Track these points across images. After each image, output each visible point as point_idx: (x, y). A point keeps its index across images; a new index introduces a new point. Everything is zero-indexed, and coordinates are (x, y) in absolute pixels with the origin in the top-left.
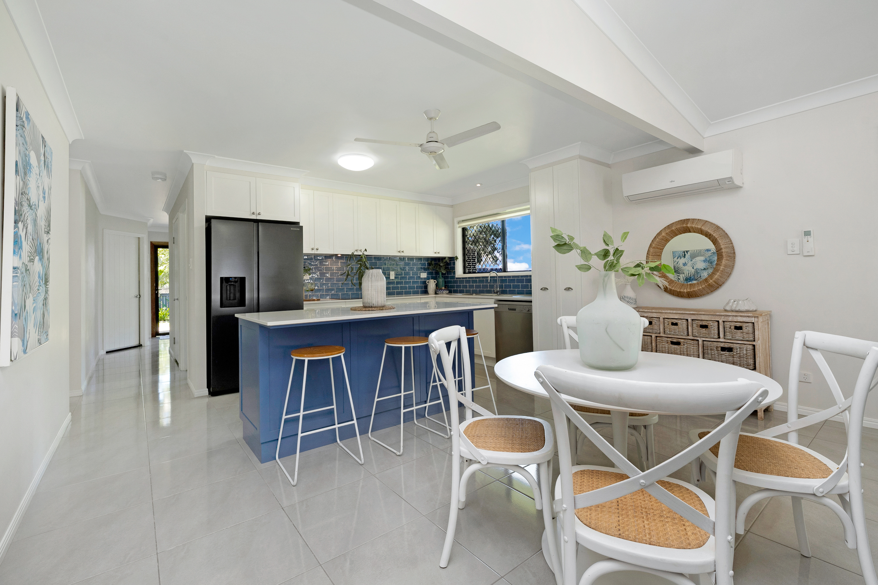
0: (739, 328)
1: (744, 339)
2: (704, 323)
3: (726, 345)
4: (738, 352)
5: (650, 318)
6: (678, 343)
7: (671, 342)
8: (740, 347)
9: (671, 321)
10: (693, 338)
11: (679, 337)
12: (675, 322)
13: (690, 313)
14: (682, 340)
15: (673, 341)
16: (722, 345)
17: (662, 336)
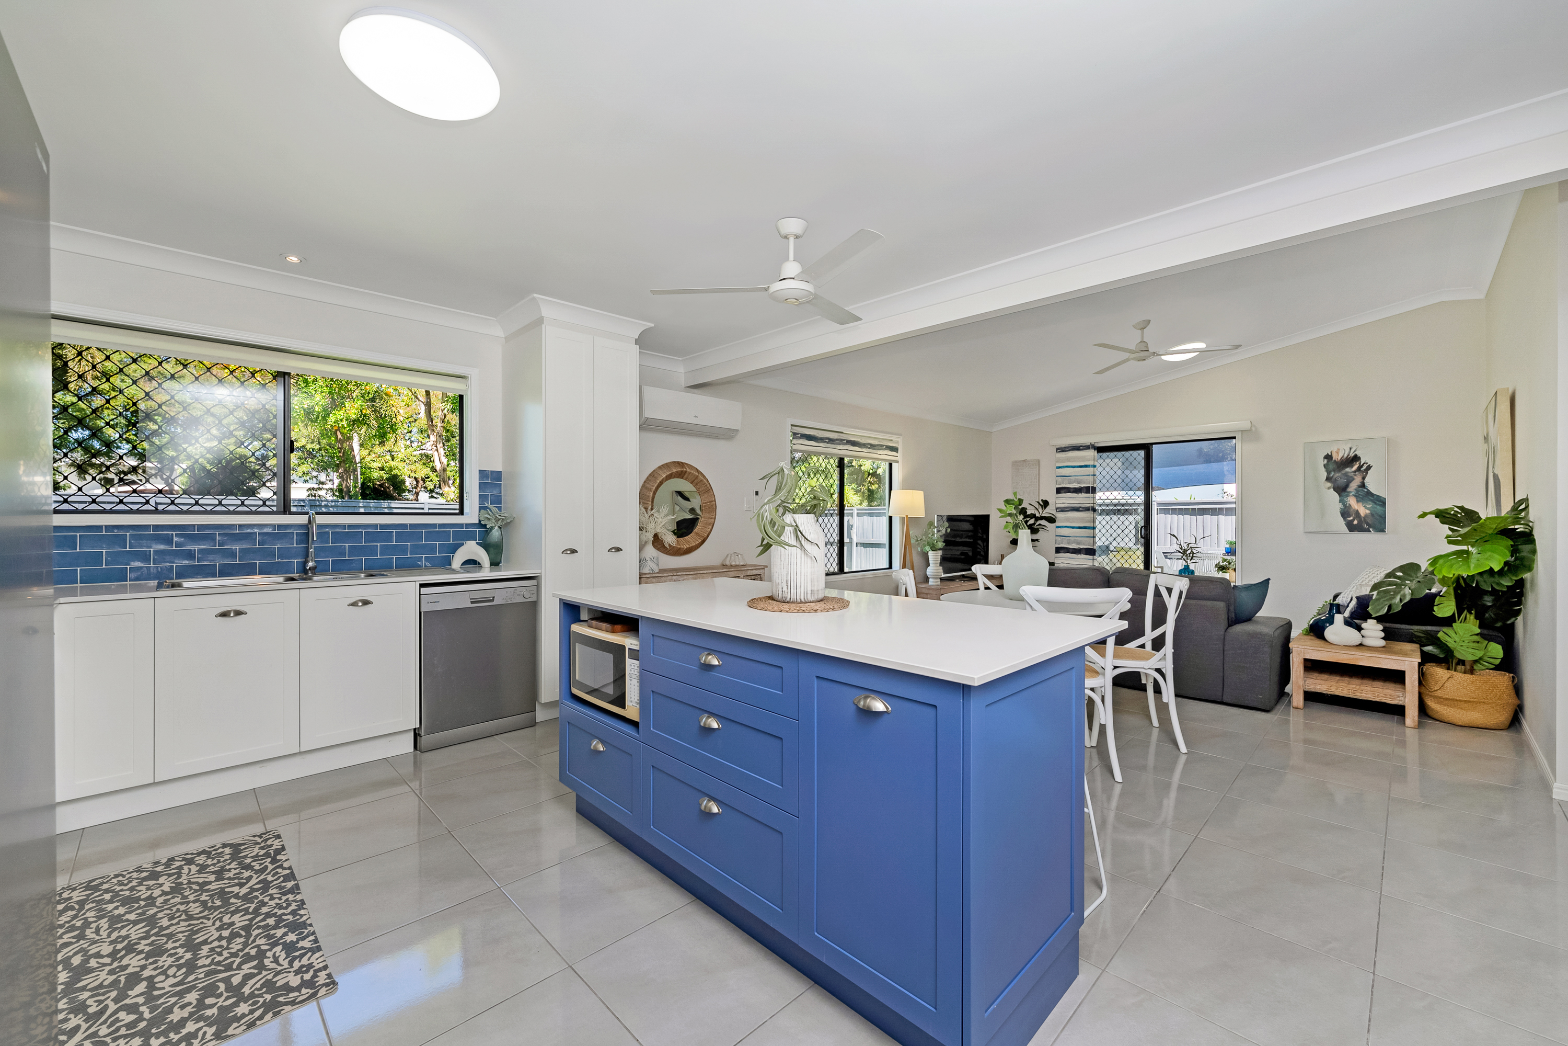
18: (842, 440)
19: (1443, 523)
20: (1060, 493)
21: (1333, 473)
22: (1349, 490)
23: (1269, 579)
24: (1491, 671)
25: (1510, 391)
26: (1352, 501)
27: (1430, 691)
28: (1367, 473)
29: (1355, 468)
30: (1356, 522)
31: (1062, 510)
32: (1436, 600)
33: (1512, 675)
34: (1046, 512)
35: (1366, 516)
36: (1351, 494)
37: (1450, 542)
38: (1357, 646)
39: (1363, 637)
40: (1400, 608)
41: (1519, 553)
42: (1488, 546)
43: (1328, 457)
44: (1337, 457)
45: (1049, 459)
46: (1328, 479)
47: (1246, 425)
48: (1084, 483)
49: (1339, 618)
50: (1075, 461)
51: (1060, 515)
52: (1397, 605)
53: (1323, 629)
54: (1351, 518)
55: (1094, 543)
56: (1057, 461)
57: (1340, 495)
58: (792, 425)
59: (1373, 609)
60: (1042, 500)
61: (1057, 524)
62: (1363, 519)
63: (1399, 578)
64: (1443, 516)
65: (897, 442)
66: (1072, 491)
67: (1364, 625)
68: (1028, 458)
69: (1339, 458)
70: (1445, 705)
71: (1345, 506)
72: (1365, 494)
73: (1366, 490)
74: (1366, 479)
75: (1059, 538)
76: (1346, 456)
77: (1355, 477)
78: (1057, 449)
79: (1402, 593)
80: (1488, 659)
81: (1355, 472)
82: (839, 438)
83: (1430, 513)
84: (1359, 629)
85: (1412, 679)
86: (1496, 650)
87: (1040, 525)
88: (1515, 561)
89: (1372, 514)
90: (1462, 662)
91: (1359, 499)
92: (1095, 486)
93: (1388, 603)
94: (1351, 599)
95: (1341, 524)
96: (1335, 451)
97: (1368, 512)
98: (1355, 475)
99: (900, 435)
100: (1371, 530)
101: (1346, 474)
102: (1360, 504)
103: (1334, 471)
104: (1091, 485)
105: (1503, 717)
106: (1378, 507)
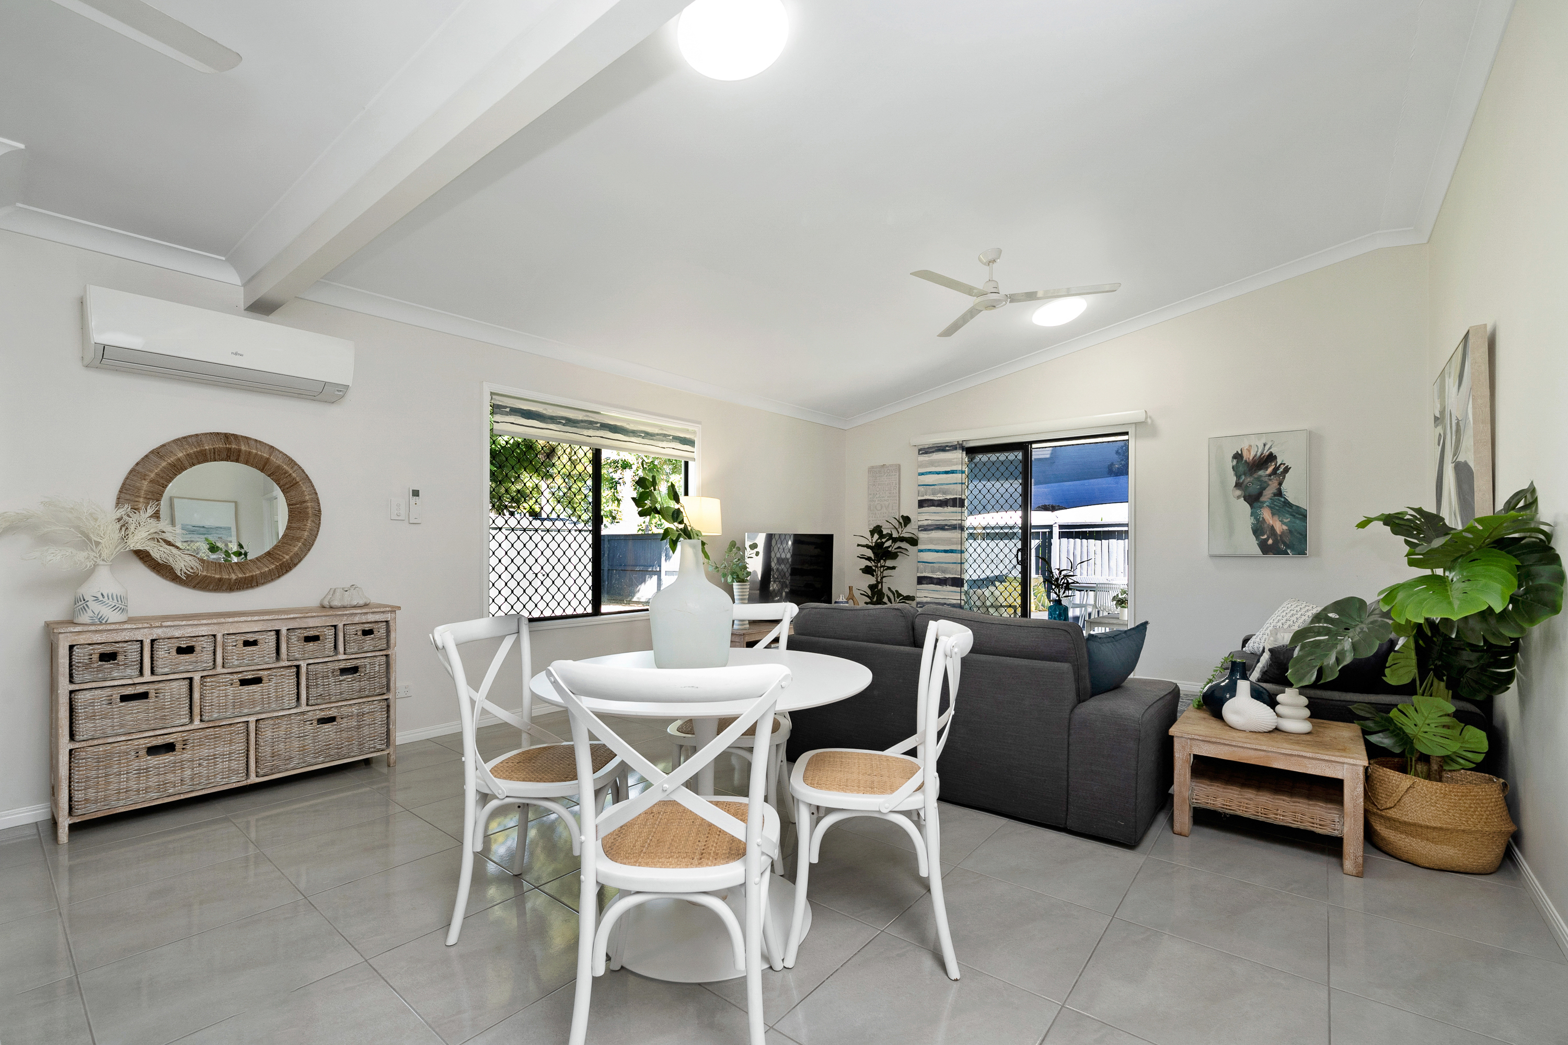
0: (369, 632)
1: (376, 649)
2: (312, 633)
3: (349, 665)
4: (368, 672)
5: (189, 638)
6: (257, 681)
7: (240, 681)
8: (370, 663)
9: (242, 638)
10: (290, 663)
11: (262, 668)
12: (251, 640)
13: (289, 616)
14: (266, 673)
15: (246, 677)
16: (343, 665)
17: (220, 673)
18: (591, 423)
19: (1395, 532)
20: (923, 507)
21: (1243, 477)
22: (1262, 499)
23: (1146, 623)
24: (1469, 772)
25: (1489, 328)
26: (1266, 514)
27: (1378, 809)
28: (1284, 478)
29: (1270, 470)
30: (1270, 542)
31: (924, 529)
32: (1390, 659)
33: (1502, 781)
34: (906, 532)
35: (1283, 533)
36: (1265, 505)
37: (1412, 563)
38: (1270, 732)
39: (1278, 715)
40: (1337, 675)
41: (1532, 580)
42: (1478, 568)
43: (1238, 456)
44: (1249, 456)
45: (910, 463)
46: (1238, 485)
47: (1141, 417)
48: (951, 494)
49: (1243, 687)
50: (939, 466)
51: (922, 536)
52: (1332, 669)
53: (1222, 702)
54: (1265, 537)
55: (962, 571)
56: (919, 466)
57: (1251, 505)
58: (492, 394)
59: (1293, 674)
60: (902, 516)
61: (920, 547)
62: (1279, 538)
63: (1330, 620)
64: (1395, 523)
65: (694, 433)
66: (936, 504)
67: (1280, 698)
68: (887, 463)
69: (1251, 458)
70: (1401, 833)
71: (1258, 520)
72: (1283, 506)
73: (1283, 500)
74: (1284, 485)
75: (921, 566)
76: (1259, 454)
77: (1270, 483)
78: (920, 450)
79: (1339, 647)
80: (1465, 753)
81: (1270, 475)
82: (586, 418)
83: (1377, 519)
84: (1272, 703)
85: (1354, 793)
86: (1478, 739)
87: (899, 548)
88: (1525, 594)
89: (1290, 531)
90: (1425, 758)
91: (1274, 512)
92: (964, 497)
93: (1319, 665)
94: (1263, 651)
95: (1252, 545)
96: (1245, 448)
97: (1285, 527)
98: (1270, 480)
99: (699, 423)
100: (1289, 551)
101: (1259, 479)
102: (1276, 518)
103: (1245, 474)
104: (958, 497)
105: (1491, 854)
106: (1298, 521)
